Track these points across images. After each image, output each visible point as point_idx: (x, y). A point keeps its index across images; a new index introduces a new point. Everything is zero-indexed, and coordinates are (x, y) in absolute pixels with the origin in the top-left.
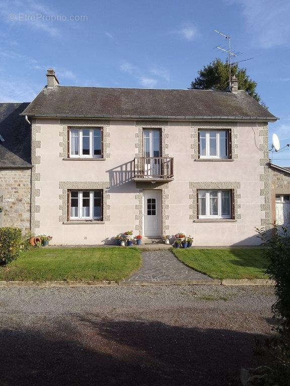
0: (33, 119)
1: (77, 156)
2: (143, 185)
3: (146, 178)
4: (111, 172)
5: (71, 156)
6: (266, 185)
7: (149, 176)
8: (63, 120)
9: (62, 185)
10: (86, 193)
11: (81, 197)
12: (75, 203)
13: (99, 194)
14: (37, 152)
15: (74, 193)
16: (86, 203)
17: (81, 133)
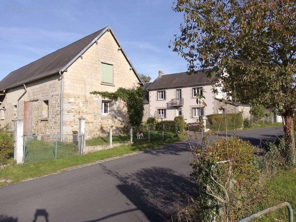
0: (149, 90)
1: (160, 99)
2: (176, 107)
3: (177, 105)
4: (167, 103)
5: (159, 99)
6: (215, 105)
7: (178, 104)
8: (156, 90)
9: (156, 108)
10: (162, 110)
11: (161, 111)
12: (160, 113)
13: (165, 110)
14: (150, 99)
15: (160, 110)
16: (162, 113)
17: (161, 92)
